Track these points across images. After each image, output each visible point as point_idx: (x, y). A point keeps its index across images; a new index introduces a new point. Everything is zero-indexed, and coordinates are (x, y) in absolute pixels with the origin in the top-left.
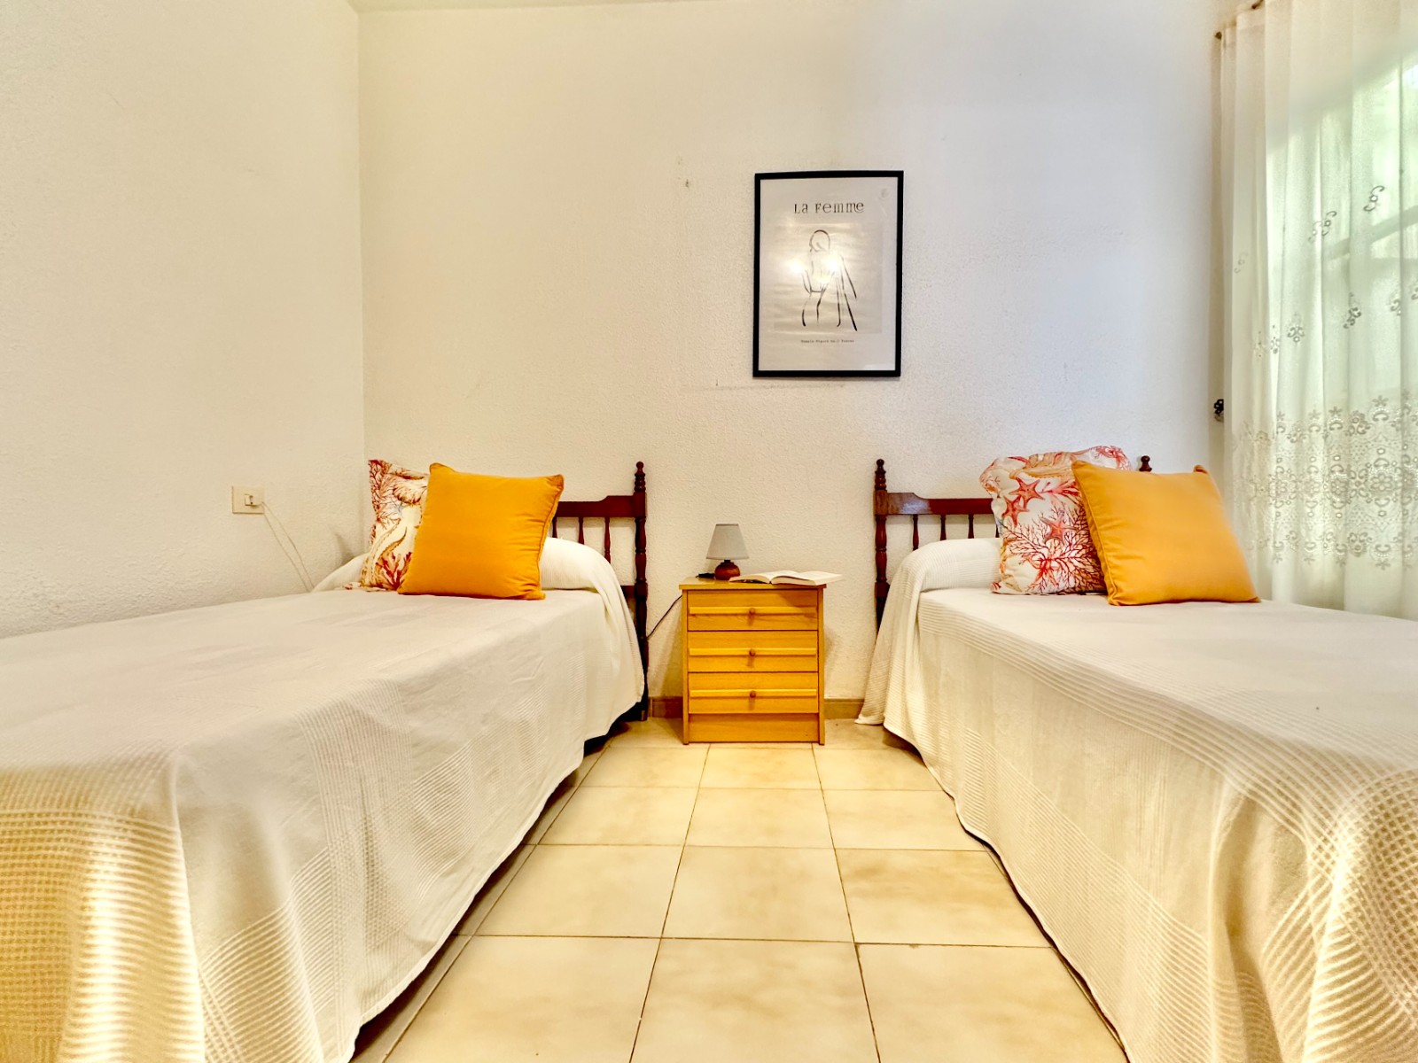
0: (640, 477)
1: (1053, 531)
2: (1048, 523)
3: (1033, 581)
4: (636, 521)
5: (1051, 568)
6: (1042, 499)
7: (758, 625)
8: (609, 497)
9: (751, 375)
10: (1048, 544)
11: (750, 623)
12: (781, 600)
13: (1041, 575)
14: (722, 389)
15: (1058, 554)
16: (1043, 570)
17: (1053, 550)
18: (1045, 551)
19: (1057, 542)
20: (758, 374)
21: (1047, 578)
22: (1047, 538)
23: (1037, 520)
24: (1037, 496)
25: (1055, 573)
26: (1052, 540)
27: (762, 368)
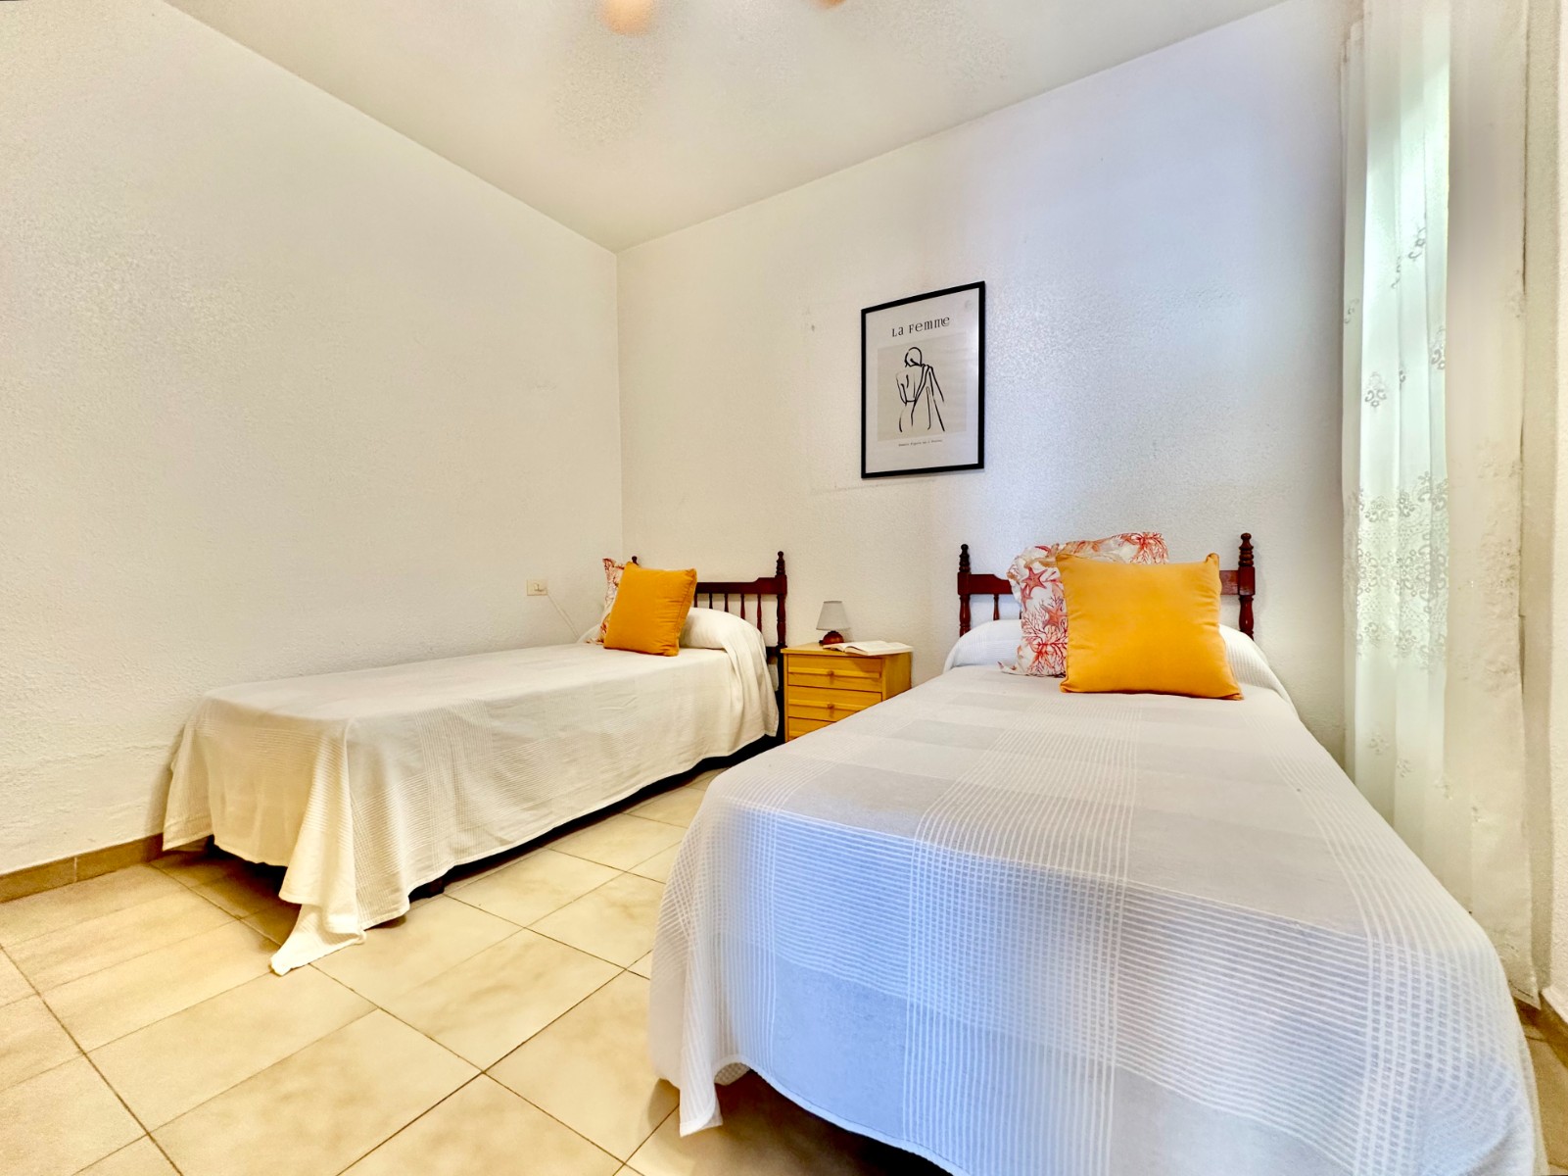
0: (781, 564)
1: (1051, 617)
2: (1049, 611)
3: (1030, 663)
4: (778, 598)
5: (1046, 652)
6: (1045, 587)
7: (837, 684)
8: (760, 579)
9: (860, 475)
10: (1047, 628)
11: (832, 683)
12: (854, 667)
13: (1037, 658)
14: (840, 490)
15: (1053, 640)
16: (1040, 653)
17: (1049, 635)
18: (1043, 636)
19: (1053, 628)
20: (865, 475)
21: (1043, 662)
22: (1046, 624)
23: (1038, 607)
24: (1041, 584)
25: (1049, 657)
26: (1049, 626)
27: (868, 471)
